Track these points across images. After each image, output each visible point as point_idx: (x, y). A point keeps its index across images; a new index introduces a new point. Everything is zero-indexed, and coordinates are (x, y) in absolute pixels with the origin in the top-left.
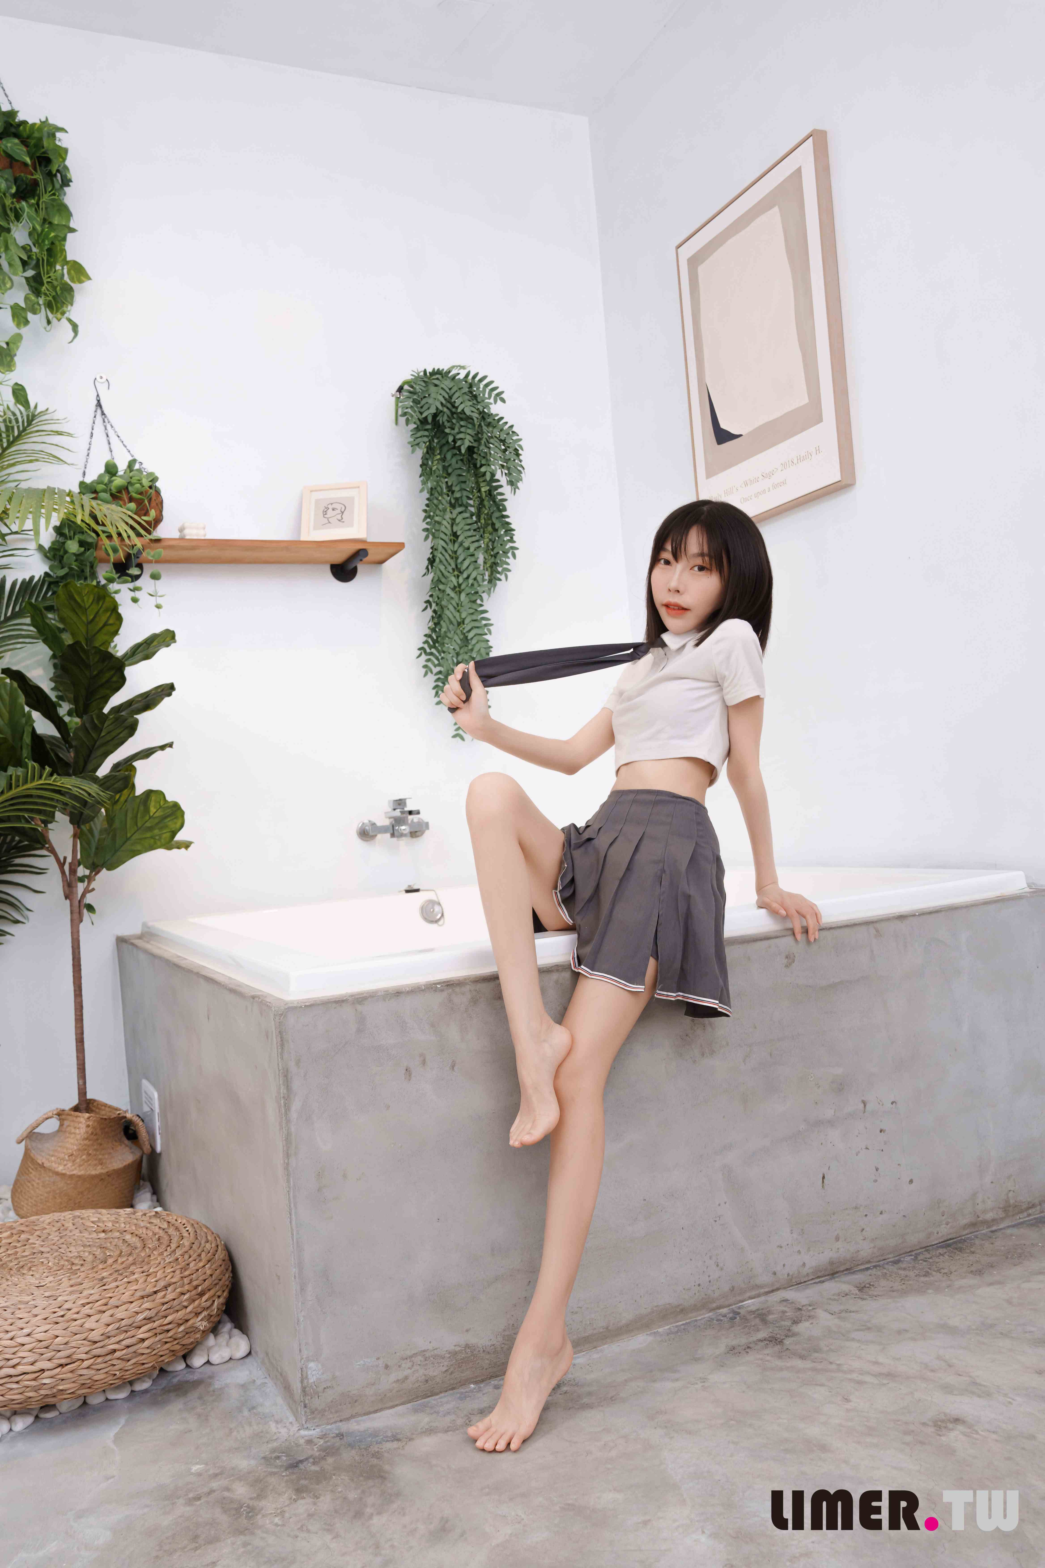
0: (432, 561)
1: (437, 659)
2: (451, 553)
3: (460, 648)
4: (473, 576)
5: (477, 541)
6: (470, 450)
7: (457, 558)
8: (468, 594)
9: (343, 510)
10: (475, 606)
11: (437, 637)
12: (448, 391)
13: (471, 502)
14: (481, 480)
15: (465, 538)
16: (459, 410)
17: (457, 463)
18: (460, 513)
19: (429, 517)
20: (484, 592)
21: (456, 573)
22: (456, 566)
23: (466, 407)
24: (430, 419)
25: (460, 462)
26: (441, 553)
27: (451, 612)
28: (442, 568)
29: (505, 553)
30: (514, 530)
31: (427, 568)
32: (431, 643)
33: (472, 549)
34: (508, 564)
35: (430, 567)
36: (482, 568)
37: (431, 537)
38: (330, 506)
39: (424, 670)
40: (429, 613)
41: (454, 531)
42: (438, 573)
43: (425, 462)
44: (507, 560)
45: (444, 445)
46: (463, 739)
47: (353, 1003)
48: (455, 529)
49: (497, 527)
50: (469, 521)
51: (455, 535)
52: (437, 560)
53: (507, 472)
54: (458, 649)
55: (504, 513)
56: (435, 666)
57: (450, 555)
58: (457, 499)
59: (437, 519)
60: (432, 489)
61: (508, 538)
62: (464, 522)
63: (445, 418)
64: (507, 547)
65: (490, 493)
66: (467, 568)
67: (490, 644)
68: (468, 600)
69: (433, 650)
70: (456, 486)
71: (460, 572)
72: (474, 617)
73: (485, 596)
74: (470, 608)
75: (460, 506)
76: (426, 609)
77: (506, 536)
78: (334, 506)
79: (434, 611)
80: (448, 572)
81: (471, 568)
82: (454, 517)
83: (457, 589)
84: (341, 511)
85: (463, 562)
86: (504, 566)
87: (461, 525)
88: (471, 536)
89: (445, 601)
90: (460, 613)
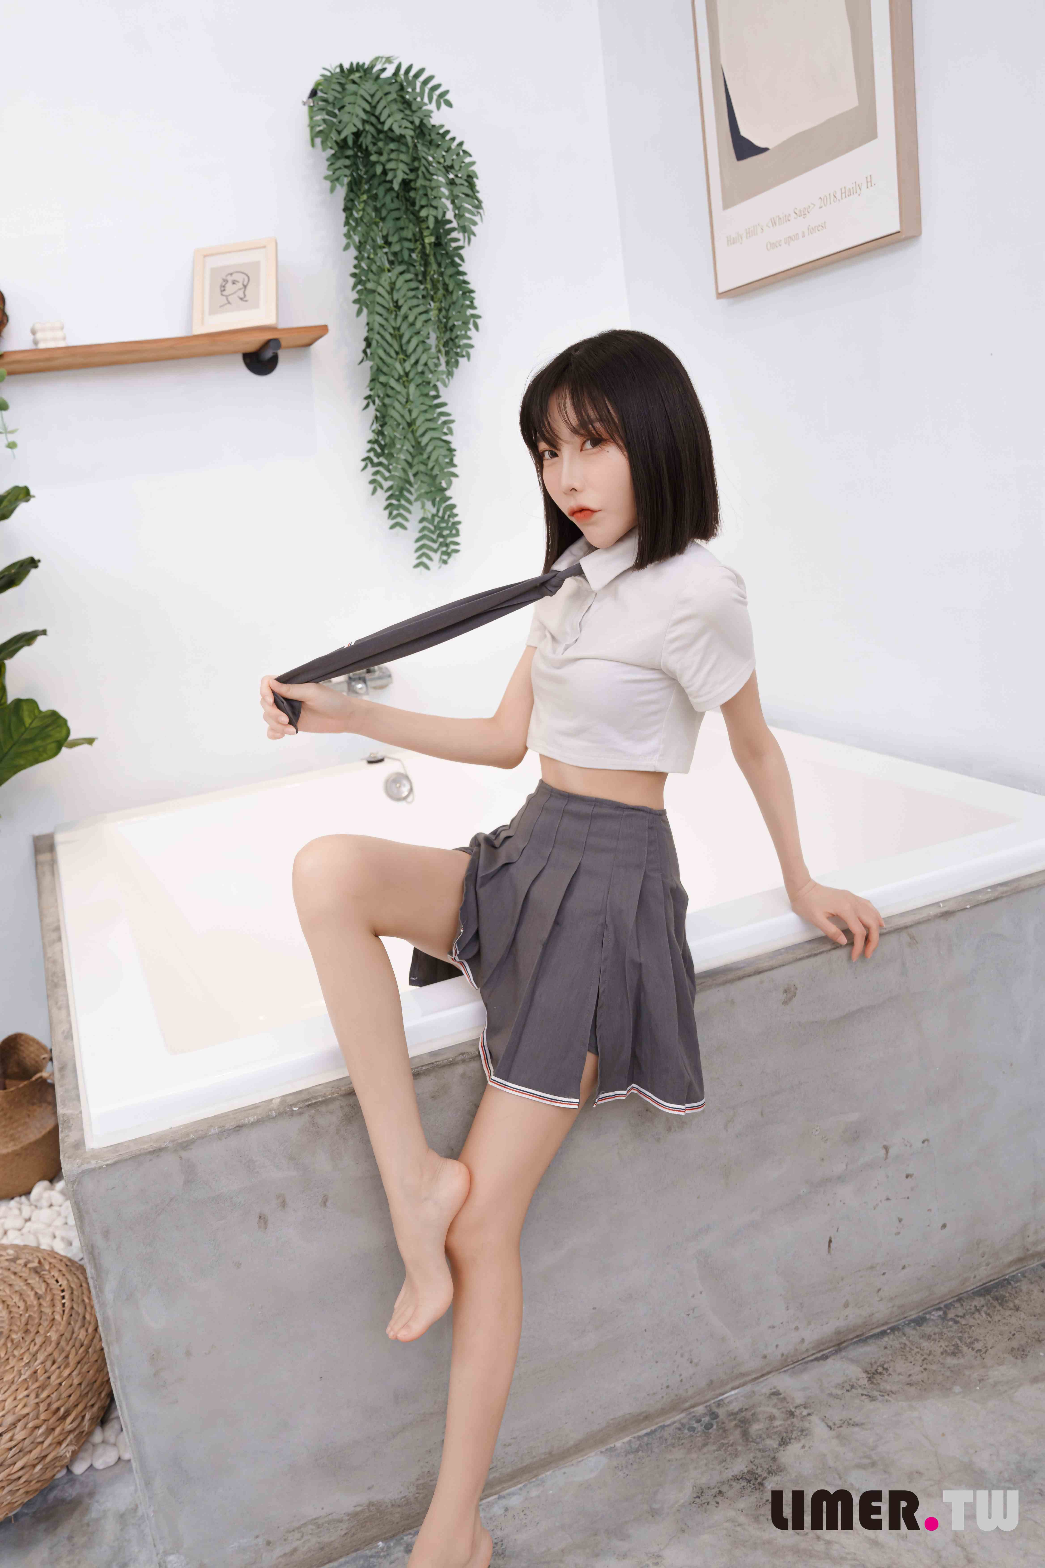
0: (368, 342)
1: (387, 470)
2: (392, 331)
3: (413, 457)
4: (422, 362)
5: (426, 312)
6: (406, 184)
7: (401, 337)
8: (418, 386)
9: (246, 283)
10: (428, 402)
11: (385, 442)
12: (369, 99)
14: (424, 226)
15: (410, 309)
16: (386, 128)
17: (392, 201)
18: (402, 273)
19: (360, 283)
20: (440, 380)
21: (401, 356)
22: (401, 346)
23: (395, 122)
24: (350, 142)
25: (395, 200)
26: (379, 333)
27: (398, 412)
28: (381, 352)
29: (466, 323)
30: (472, 291)
31: (365, 352)
32: (379, 450)
33: (419, 324)
34: (469, 339)
35: (367, 350)
36: (433, 350)
37: (364, 310)
38: (230, 279)
39: (372, 487)
40: (372, 411)
41: (395, 299)
42: (378, 360)
43: (349, 205)
44: (469, 333)
45: (371, 177)
46: (427, 567)
47: (176, 1151)
48: (396, 296)
49: (451, 288)
50: (414, 285)
51: (396, 306)
52: (374, 343)
53: (457, 213)
54: (410, 459)
55: (461, 269)
56: (386, 479)
57: (391, 334)
58: (395, 254)
59: (370, 286)
60: (360, 243)
61: (467, 302)
62: (407, 286)
63: (369, 139)
64: (467, 315)
65: (439, 245)
66: (415, 350)
67: (453, 446)
68: (418, 393)
69: (382, 459)
70: (393, 235)
71: (406, 356)
72: (429, 416)
73: (440, 384)
74: (422, 404)
75: (401, 263)
76: (367, 406)
77: (465, 299)
78: (234, 277)
79: (377, 410)
80: (391, 357)
81: (420, 349)
82: (393, 280)
83: (404, 378)
84: (244, 285)
85: (409, 341)
86: (465, 341)
87: (403, 291)
88: (418, 306)
89: (388, 396)
90: (410, 411)
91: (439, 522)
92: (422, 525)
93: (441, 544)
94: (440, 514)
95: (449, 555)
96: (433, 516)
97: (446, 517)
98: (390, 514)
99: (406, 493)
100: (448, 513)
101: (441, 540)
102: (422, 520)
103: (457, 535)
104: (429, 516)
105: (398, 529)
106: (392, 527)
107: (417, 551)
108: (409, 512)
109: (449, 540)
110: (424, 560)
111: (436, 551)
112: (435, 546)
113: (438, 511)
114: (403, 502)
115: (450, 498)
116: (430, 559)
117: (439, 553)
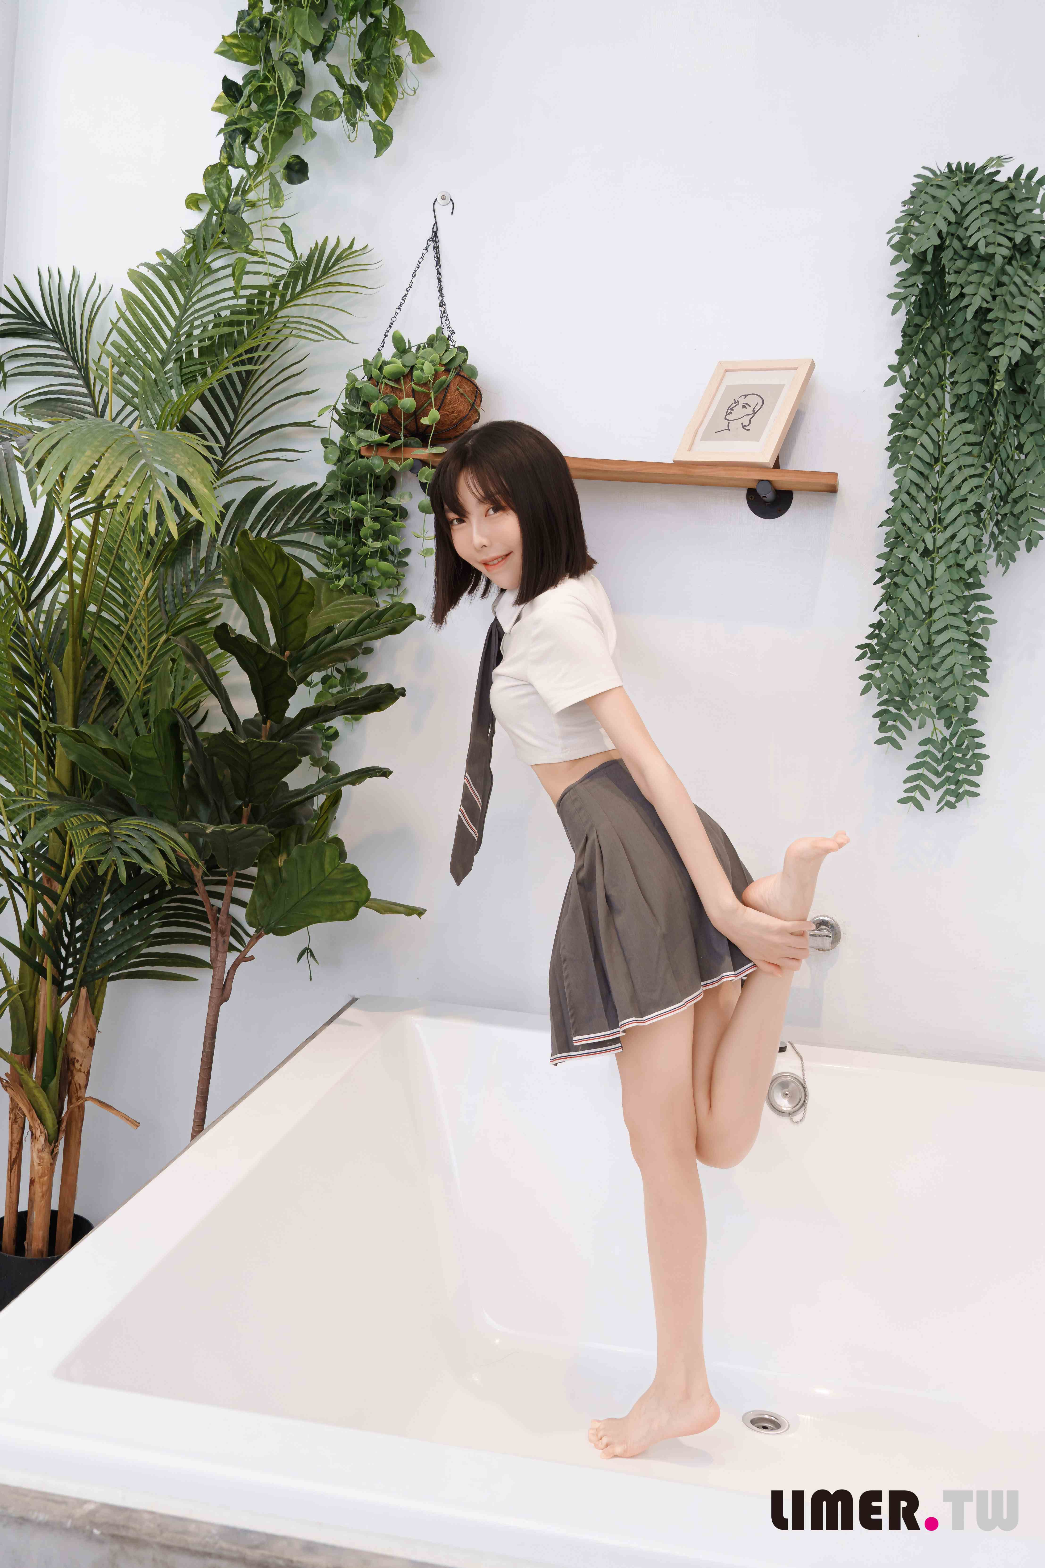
2: (929, 491)
4: (959, 538)
5: (980, 475)
7: (938, 502)
8: (949, 567)
9: (757, 408)
10: (958, 591)
21: (935, 526)
23: (986, 237)
24: (929, 256)
32: (884, 639)
37: (897, 462)
38: (743, 400)
39: (864, 683)
40: (882, 588)
42: (901, 527)
43: (912, 330)
46: (920, 806)
51: (942, 462)
52: (899, 504)
56: (886, 678)
57: (929, 496)
59: (911, 432)
60: (911, 378)
63: (951, 254)
66: (957, 521)
67: (989, 653)
68: (947, 577)
69: (886, 651)
74: (949, 591)
76: (878, 581)
78: (750, 399)
79: (886, 588)
82: (950, 429)
83: (935, 555)
84: (754, 411)
85: (951, 509)
90: (931, 599)
91: (952, 750)
92: (924, 749)
93: (949, 780)
94: (957, 739)
95: (959, 796)
96: (944, 740)
97: (965, 745)
98: (882, 724)
99: (910, 702)
100: (970, 740)
101: (949, 774)
102: (927, 742)
103: (979, 772)
104: (938, 739)
105: (888, 746)
106: (879, 742)
107: (905, 782)
108: (909, 727)
109: (963, 777)
110: (917, 795)
111: (936, 788)
112: (937, 780)
113: (952, 734)
114: (903, 713)
116: (927, 796)
117: (943, 791)
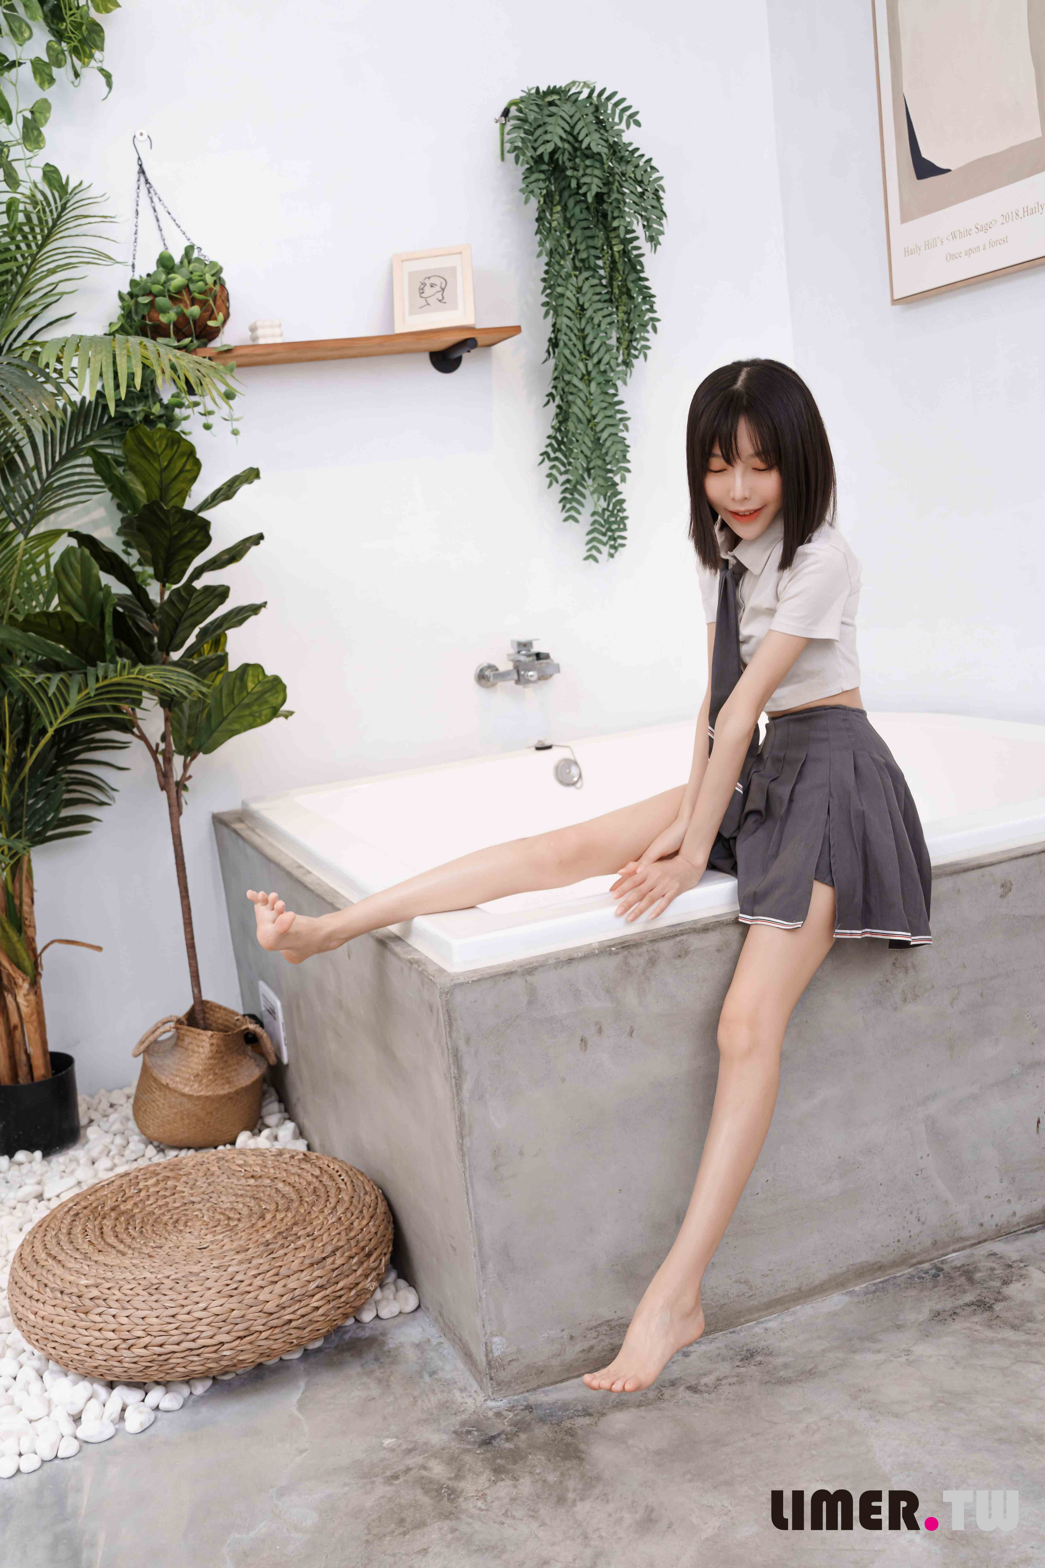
0: (554, 343)
1: (563, 464)
2: (576, 332)
3: (592, 452)
4: (604, 361)
5: (610, 315)
6: (599, 197)
7: (585, 338)
8: (599, 384)
9: (443, 286)
10: (608, 399)
11: (563, 438)
12: (568, 119)
13: (600, 263)
14: (612, 235)
15: (595, 312)
16: (584, 146)
17: (581, 212)
18: (587, 279)
19: (550, 287)
20: (619, 378)
21: (584, 356)
22: (584, 348)
23: (592, 140)
24: (546, 158)
25: (585, 211)
26: (566, 334)
27: (580, 408)
28: (567, 352)
29: (644, 326)
30: (654, 296)
31: (548, 352)
32: (556, 446)
33: (603, 327)
34: (647, 340)
35: (551, 350)
36: (616, 350)
37: (551, 312)
38: (428, 282)
39: (548, 480)
40: (552, 408)
41: (581, 303)
42: (562, 358)
43: (542, 215)
44: (646, 335)
45: (564, 189)
46: (596, 560)
47: (523, 975)
48: (582, 300)
49: (633, 295)
50: (599, 289)
51: (582, 308)
52: (561, 344)
53: (645, 223)
54: (588, 453)
55: (642, 275)
56: (561, 474)
57: (575, 335)
58: (582, 261)
59: (559, 290)
60: (551, 250)
61: (648, 307)
62: (592, 291)
63: (567, 155)
64: (646, 318)
65: (625, 253)
66: (598, 350)
67: (627, 442)
68: (599, 391)
69: (559, 454)
70: (581, 243)
71: (589, 355)
72: (608, 413)
73: (619, 383)
74: (602, 401)
75: (588, 268)
76: (548, 403)
77: (645, 304)
78: (432, 280)
79: (559, 407)
80: (575, 357)
81: (603, 349)
82: (580, 285)
83: (587, 378)
84: (442, 289)
85: (592, 342)
86: (643, 343)
87: (589, 295)
88: (602, 309)
89: (571, 394)
90: (591, 408)
91: (609, 516)
92: (593, 519)
93: (611, 538)
94: (611, 508)
95: (615, 548)
96: (604, 510)
97: (615, 512)
98: (564, 507)
99: (579, 487)
100: (618, 508)
101: (609, 534)
102: (594, 514)
103: (625, 529)
104: (600, 510)
105: (571, 521)
106: (566, 520)
107: (588, 543)
108: (582, 505)
109: (617, 534)
110: (594, 552)
111: (605, 544)
112: (605, 539)
113: (609, 505)
114: (577, 496)
115: (620, 493)
116: (600, 552)
117: (608, 546)
